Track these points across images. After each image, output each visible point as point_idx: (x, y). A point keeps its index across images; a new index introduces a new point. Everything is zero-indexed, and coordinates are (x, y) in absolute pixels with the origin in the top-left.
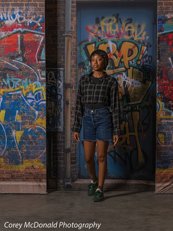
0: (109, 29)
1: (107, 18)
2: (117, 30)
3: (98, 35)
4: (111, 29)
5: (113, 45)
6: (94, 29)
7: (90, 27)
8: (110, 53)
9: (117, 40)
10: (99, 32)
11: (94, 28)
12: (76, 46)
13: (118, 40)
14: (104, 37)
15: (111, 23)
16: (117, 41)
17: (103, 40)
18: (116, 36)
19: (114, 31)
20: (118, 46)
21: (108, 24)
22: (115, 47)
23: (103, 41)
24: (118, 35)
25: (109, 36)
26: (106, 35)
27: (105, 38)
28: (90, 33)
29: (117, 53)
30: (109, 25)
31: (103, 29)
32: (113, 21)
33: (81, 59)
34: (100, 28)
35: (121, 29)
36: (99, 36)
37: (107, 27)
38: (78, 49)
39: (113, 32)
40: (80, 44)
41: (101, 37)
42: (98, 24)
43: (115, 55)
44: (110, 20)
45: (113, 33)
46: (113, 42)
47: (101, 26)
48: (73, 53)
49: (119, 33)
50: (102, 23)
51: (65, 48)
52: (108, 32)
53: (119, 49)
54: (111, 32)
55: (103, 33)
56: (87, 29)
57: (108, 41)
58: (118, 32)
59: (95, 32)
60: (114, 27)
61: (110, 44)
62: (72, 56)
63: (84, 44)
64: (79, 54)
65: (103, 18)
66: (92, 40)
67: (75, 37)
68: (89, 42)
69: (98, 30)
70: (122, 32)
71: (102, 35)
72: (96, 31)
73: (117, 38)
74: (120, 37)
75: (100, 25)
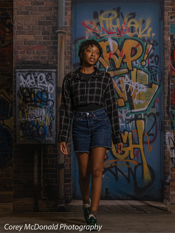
0: (109, 24)
1: (106, 13)
2: (118, 25)
3: (96, 31)
4: (111, 25)
5: (113, 43)
6: (92, 25)
7: (87, 23)
8: (110, 52)
9: (118, 37)
10: (97, 28)
11: (91, 23)
12: (71, 45)
13: (120, 37)
14: (103, 33)
15: (111, 18)
16: (119, 39)
17: (102, 37)
18: (117, 33)
19: (115, 27)
20: (120, 44)
21: (108, 19)
22: (115, 45)
23: (102, 39)
24: (120, 32)
25: (109, 33)
26: (105, 32)
27: (104, 35)
28: (87, 29)
29: (118, 52)
30: (109, 21)
31: (102, 25)
32: (114, 15)
33: (77, 59)
34: (98, 24)
35: (123, 25)
36: (98, 33)
37: (107, 22)
38: (73, 47)
39: (113, 28)
40: (76, 42)
41: (100, 33)
42: (97, 19)
43: (115, 54)
44: (110, 15)
45: (114, 30)
46: (113, 39)
47: (100, 22)
48: (67, 52)
49: (120, 30)
50: (101, 18)
51: (57, 46)
52: (108, 28)
53: (120, 48)
54: (111, 29)
55: (101, 29)
56: (84, 24)
57: (107, 38)
58: (120, 28)
59: (93, 28)
60: (114, 23)
61: (111, 42)
62: (66, 55)
63: (80, 42)
64: (75, 54)
65: (102, 12)
66: (89, 38)
67: (70, 34)
68: (85, 39)
69: (96, 26)
70: (124, 28)
71: (101, 31)
72: (94, 26)
73: (118, 34)
74: (122, 34)
75: (99, 20)
